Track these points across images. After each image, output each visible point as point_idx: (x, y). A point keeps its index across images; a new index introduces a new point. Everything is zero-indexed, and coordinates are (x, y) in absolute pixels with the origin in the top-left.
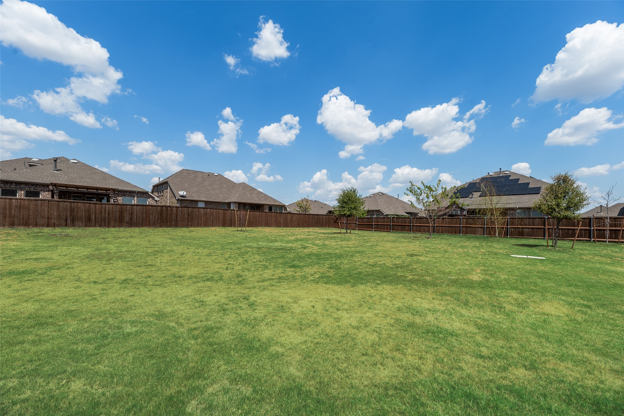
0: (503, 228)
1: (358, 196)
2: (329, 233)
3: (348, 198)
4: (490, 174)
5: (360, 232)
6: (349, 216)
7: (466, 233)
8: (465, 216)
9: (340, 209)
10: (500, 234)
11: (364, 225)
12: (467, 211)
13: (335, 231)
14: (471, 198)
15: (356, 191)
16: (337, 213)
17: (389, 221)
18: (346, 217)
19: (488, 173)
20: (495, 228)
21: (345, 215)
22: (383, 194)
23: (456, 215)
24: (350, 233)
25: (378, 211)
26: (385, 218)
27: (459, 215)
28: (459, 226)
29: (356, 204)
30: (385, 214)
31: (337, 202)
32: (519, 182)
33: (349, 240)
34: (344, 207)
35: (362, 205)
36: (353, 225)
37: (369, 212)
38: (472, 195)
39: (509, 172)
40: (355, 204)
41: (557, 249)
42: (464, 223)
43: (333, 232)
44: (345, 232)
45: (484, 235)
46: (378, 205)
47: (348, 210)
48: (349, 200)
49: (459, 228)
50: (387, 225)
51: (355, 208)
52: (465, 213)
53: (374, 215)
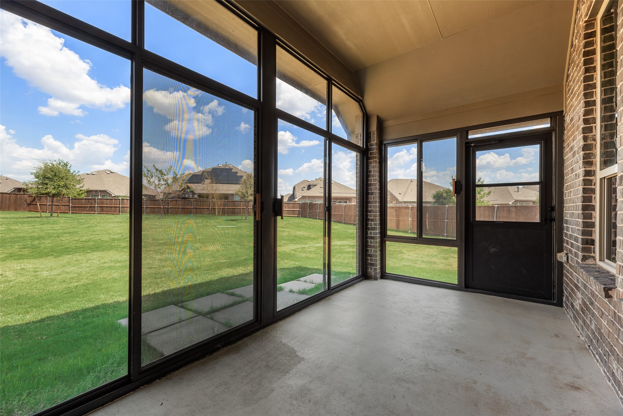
0: (220, 209)
1: (72, 171)
2: (17, 218)
3: (53, 174)
4: (219, 166)
5: (74, 216)
6: (54, 195)
7: (196, 214)
8: (196, 199)
9: (40, 186)
10: (219, 212)
11: (82, 207)
12: (198, 195)
13: (30, 215)
14: (203, 184)
15: (69, 165)
16: (33, 191)
17: (118, 203)
18: (50, 196)
19: (218, 165)
20: (216, 208)
21: (48, 194)
22: (112, 173)
23: (188, 198)
24: (58, 216)
25: (105, 192)
26: (112, 199)
27: (191, 198)
28: (190, 207)
29: (68, 182)
30: (113, 195)
31: (33, 176)
32: (237, 175)
33: (55, 223)
34: (47, 184)
35: (79, 183)
36: (63, 207)
37: (89, 192)
38: (204, 181)
39: (231, 166)
40: (65, 180)
41: (246, 221)
42: (195, 205)
43: (25, 216)
44: (50, 216)
45: (209, 214)
46: (104, 184)
47: (54, 188)
48: (55, 175)
49: (190, 209)
50: (114, 207)
51: (66, 186)
52: (196, 196)
53: (98, 196)
